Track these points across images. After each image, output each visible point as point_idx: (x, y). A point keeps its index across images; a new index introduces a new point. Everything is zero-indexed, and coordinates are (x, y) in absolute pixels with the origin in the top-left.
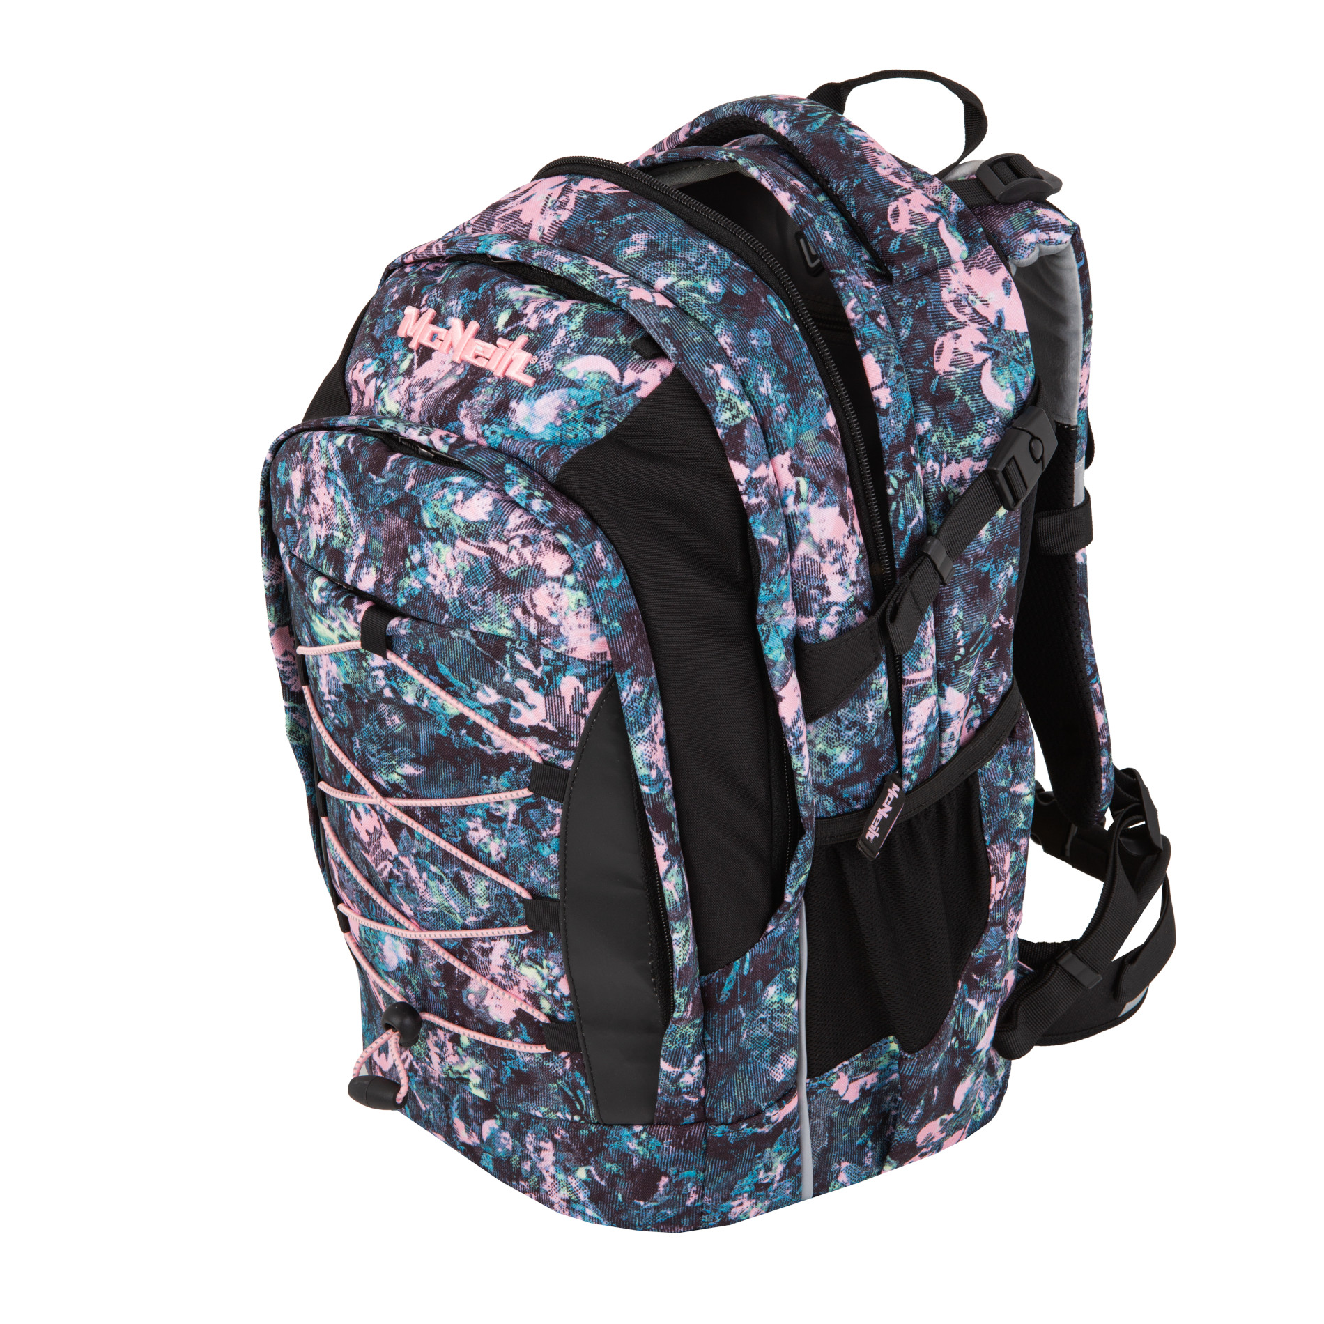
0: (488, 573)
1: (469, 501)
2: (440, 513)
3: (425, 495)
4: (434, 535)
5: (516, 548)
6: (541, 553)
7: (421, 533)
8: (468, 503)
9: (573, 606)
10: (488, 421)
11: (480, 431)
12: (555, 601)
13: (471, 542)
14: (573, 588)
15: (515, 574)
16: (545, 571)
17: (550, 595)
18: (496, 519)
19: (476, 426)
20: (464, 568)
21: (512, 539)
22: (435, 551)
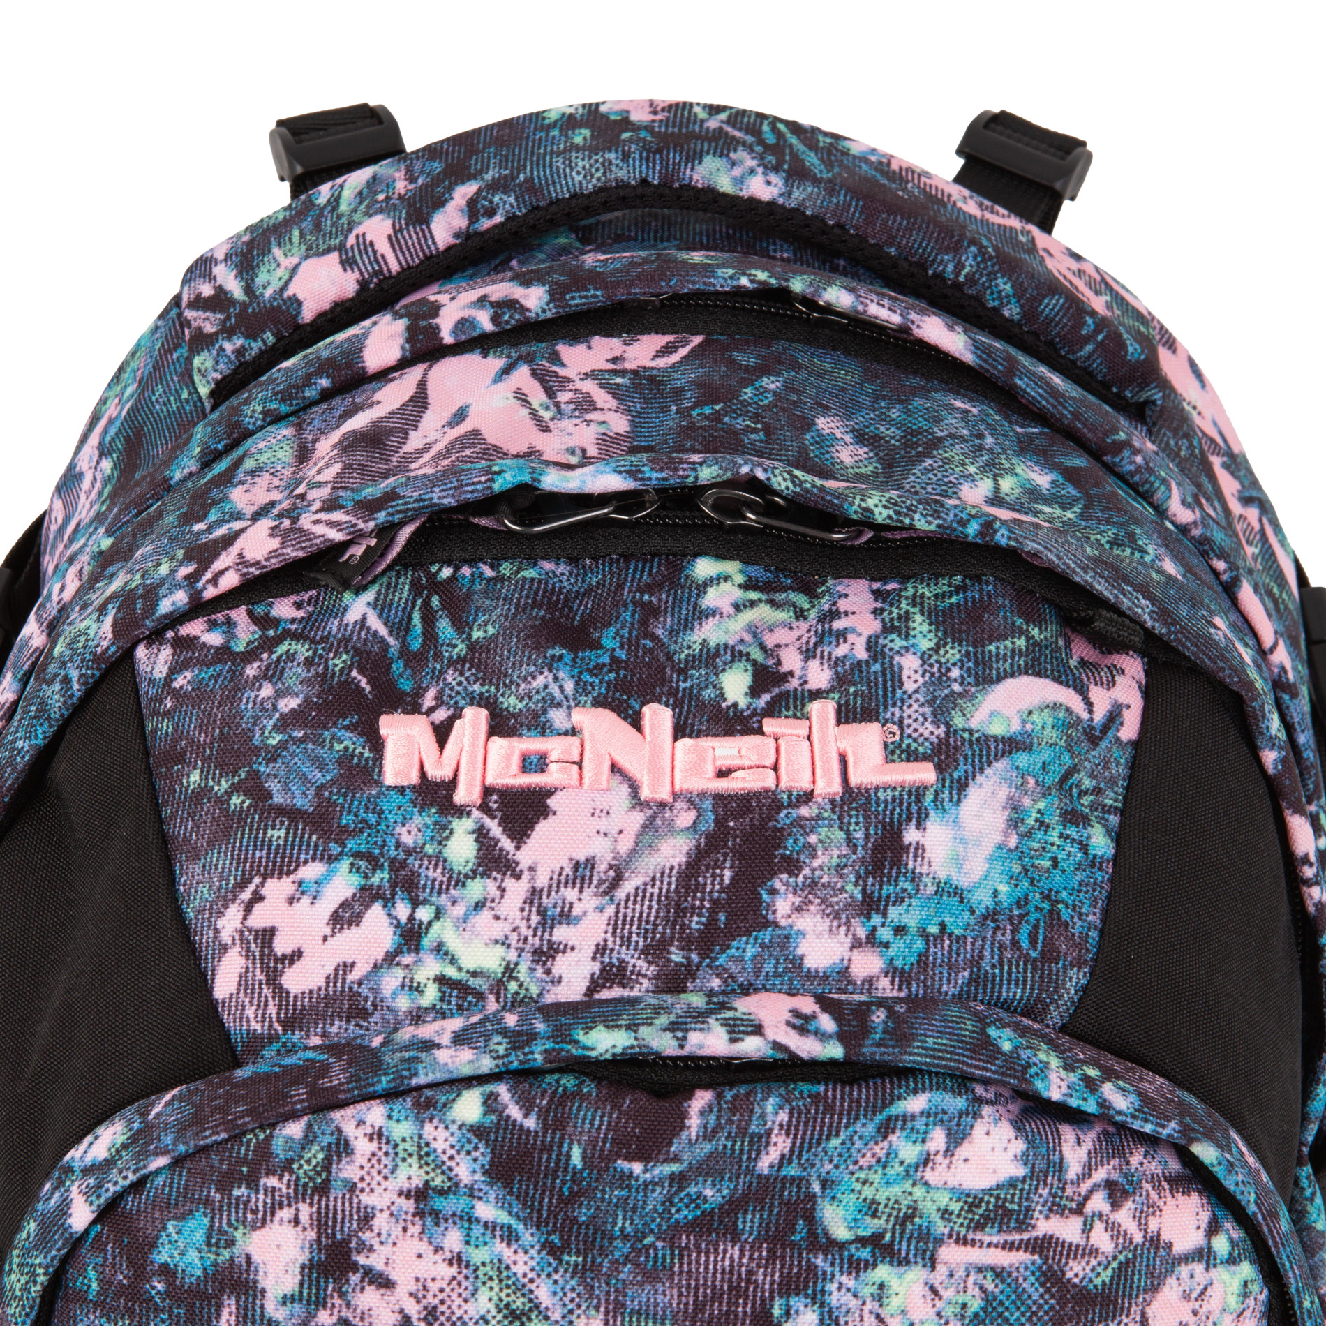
0: (1035, 1296)
1: (966, 1144)
2: (881, 1197)
3: (828, 1167)
4: (865, 1254)
5: (1100, 1216)
6: (1152, 1209)
7: (819, 1261)
8: (963, 1151)
9: (1233, 1302)
10: (870, 905)
11: (862, 933)
12: (1197, 1305)
13: (987, 1239)
14: (1232, 1261)
15: (1106, 1275)
16: (1170, 1246)
17: (1186, 1296)
18: (1041, 1165)
19: (848, 923)
20: (964, 1306)
21: (1087, 1198)
22: (866, 1292)
